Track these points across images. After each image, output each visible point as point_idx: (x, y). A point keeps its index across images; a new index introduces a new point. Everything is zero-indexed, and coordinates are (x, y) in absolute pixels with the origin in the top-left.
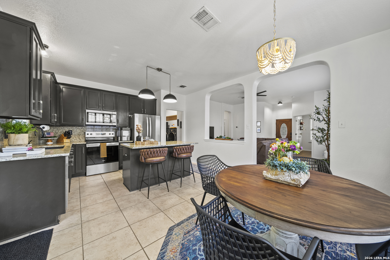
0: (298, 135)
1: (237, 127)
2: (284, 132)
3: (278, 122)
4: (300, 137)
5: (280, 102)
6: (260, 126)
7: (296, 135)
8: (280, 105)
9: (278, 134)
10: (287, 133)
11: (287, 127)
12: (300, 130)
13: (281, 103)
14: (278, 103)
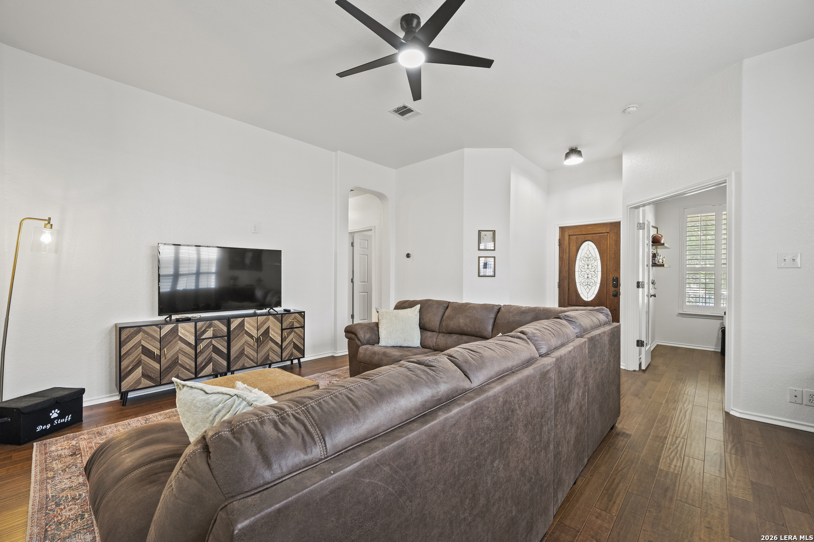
0: (646, 286)
1: (408, 256)
2: (590, 276)
3: (567, 238)
4: (654, 296)
5: (574, 151)
6: (493, 248)
7: (638, 287)
8: (574, 160)
9: (566, 283)
10: (599, 281)
11: (598, 257)
12: (652, 266)
13: (579, 153)
14: (567, 155)
